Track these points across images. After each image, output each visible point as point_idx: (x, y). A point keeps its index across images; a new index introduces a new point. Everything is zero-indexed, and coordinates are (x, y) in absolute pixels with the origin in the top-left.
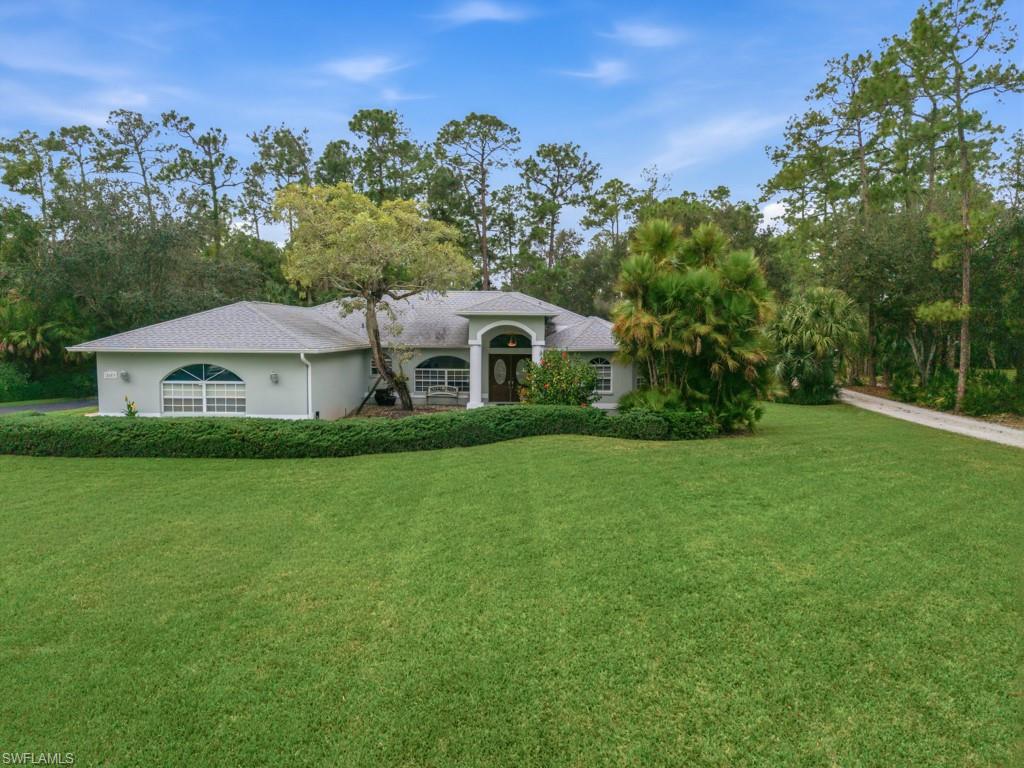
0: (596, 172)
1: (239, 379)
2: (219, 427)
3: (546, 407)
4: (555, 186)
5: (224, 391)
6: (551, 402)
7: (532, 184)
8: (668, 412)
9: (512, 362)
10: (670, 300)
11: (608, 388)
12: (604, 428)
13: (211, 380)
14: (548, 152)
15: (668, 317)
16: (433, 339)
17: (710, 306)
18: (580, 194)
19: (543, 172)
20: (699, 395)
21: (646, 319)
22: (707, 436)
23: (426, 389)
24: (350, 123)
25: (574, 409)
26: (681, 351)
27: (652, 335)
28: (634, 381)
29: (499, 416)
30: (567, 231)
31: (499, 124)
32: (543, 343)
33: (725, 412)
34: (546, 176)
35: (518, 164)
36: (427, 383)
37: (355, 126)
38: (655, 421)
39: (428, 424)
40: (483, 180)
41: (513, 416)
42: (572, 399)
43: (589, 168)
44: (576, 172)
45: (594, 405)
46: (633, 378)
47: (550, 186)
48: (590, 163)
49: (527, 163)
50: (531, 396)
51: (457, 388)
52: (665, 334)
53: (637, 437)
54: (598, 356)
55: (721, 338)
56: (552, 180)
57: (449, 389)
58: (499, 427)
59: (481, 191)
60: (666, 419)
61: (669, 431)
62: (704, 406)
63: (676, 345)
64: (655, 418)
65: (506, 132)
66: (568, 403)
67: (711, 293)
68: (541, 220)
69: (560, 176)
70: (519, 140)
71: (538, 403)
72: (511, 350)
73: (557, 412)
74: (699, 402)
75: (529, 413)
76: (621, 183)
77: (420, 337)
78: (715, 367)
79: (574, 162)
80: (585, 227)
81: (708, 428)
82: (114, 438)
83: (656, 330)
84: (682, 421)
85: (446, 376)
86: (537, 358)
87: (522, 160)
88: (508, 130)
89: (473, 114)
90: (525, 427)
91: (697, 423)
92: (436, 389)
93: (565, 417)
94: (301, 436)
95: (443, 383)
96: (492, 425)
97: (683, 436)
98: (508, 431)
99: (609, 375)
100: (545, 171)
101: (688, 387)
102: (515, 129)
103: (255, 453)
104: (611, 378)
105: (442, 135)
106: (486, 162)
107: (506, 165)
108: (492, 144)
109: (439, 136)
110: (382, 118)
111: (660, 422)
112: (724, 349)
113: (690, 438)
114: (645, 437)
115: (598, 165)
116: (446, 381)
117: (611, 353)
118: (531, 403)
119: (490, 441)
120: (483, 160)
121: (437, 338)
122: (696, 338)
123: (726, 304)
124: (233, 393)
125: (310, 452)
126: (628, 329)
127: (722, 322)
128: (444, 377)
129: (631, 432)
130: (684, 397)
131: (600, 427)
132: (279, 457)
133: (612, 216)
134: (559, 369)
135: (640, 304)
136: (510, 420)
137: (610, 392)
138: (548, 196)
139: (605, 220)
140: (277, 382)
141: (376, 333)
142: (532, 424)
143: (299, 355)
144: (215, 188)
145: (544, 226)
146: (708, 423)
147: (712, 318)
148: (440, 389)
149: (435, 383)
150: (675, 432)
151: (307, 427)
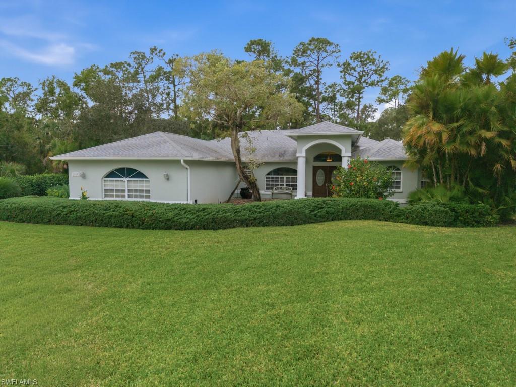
0: (386, 67)
1: (145, 177)
2: (121, 207)
3: (351, 199)
4: (361, 77)
5: (137, 184)
6: (354, 195)
7: (347, 76)
8: (453, 204)
9: (329, 171)
10: (459, 110)
11: (398, 188)
12: (398, 216)
13: (130, 178)
14: (357, 57)
15: (455, 125)
16: (277, 156)
17: (495, 114)
18: (376, 80)
19: (354, 69)
20: (480, 191)
21: (436, 127)
22: (488, 224)
23: (272, 189)
24: (245, 48)
25: (374, 201)
26: (467, 153)
27: (441, 141)
28: (418, 183)
29: (314, 205)
30: (368, 105)
31: (328, 43)
32: (350, 155)
33: (504, 205)
34: (355, 70)
35: (339, 66)
36: (272, 185)
37: (248, 49)
38: (443, 211)
39: (259, 209)
40: (318, 77)
41: (324, 205)
42: (372, 194)
43: (382, 65)
44: (374, 67)
45: (389, 199)
46: (418, 180)
47: (358, 76)
48: (382, 62)
49: (344, 64)
50: (340, 191)
51: (291, 188)
52: (452, 139)
53: (426, 224)
54: (390, 165)
55: (504, 142)
56: (359, 73)
57: (287, 189)
58: (313, 213)
59: (317, 83)
60: (453, 210)
61: (455, 219)
62: (485, 200)
63: (463, 149)
64: (442, 208)
65: (331, 47)
66: (368, 197)
67: (496, 103)
68: (352, 97)
69: (364, 71)
70: (340, 51)
71: (345, 196)
72: (329, 163)
73: (359, 203)
74: (482, 197)
75: (337, 203)
76: (401, 77)
77: (269, 156)
78: (498, 167)
79: (373, 62)
80: (378, 103)
81: (489, 218)
82: (59, 212)
83: (445, 136)
84: (467, 211)
85: (285, 180)
86: (345, 164)
87: (341, 63)
88: (333, 46)
89: (313, 38)
90: (333, 213)
91: (480, 213)
92: (279, 189)
93: (366, 206)
94: (170, 214)
95: (283, 185)
96: (307, 211)
97: (466, 224)
98: (320, 216)
99: (400, 178)
100: (355, 67)
101: (470, 183)
102: (338, 45)
103: (139, 226)
104: (401, 180)
105: (296, 53)
106: (320, 65)
107: (332, 65)
108: (324, 54)
109: (294, 52)
110: (262, 43)
111: (447, 212)
112: (507, 152)
113: (473, 226)
114: (433, 224)
115: (388, 63)
116: (285, 184)
117: (401, 162)
118: (340, 196)
119: (306, 222)
120: (318, 64)
121: (279, 156)
122: (481, 142)
123: (510, 114)
124: (142, 186)
125: (175, 226)
126: (420, 137)
127: (506, 129)
128: (283, 182)
129: (422, 219)
130: (466, 192)
131: (394, 215)
132: (154, 228)
133: (394, 96)
134: (362, 173)
135: (431, 115)
136: (322, 208)
137: (401, 190)
138: (356, 83)
139: (390, 99)
140: (168, 179)
141: (238, 151)
142: (339, 211)
143: (180, 161)
144: (175, 86)
145: (354, 100)
146: (489, 214)
147: (497, 125)
148: (281, 189)
149: (278, 185)
150: (461, 221)
151: (176, 208)
